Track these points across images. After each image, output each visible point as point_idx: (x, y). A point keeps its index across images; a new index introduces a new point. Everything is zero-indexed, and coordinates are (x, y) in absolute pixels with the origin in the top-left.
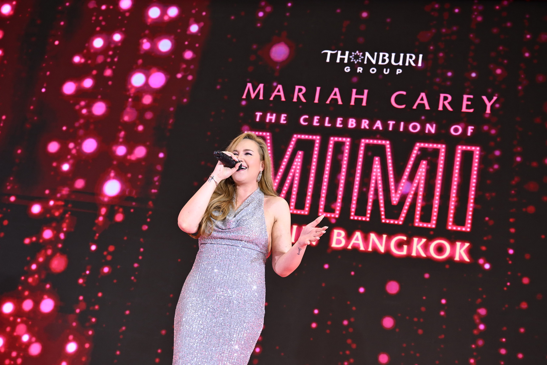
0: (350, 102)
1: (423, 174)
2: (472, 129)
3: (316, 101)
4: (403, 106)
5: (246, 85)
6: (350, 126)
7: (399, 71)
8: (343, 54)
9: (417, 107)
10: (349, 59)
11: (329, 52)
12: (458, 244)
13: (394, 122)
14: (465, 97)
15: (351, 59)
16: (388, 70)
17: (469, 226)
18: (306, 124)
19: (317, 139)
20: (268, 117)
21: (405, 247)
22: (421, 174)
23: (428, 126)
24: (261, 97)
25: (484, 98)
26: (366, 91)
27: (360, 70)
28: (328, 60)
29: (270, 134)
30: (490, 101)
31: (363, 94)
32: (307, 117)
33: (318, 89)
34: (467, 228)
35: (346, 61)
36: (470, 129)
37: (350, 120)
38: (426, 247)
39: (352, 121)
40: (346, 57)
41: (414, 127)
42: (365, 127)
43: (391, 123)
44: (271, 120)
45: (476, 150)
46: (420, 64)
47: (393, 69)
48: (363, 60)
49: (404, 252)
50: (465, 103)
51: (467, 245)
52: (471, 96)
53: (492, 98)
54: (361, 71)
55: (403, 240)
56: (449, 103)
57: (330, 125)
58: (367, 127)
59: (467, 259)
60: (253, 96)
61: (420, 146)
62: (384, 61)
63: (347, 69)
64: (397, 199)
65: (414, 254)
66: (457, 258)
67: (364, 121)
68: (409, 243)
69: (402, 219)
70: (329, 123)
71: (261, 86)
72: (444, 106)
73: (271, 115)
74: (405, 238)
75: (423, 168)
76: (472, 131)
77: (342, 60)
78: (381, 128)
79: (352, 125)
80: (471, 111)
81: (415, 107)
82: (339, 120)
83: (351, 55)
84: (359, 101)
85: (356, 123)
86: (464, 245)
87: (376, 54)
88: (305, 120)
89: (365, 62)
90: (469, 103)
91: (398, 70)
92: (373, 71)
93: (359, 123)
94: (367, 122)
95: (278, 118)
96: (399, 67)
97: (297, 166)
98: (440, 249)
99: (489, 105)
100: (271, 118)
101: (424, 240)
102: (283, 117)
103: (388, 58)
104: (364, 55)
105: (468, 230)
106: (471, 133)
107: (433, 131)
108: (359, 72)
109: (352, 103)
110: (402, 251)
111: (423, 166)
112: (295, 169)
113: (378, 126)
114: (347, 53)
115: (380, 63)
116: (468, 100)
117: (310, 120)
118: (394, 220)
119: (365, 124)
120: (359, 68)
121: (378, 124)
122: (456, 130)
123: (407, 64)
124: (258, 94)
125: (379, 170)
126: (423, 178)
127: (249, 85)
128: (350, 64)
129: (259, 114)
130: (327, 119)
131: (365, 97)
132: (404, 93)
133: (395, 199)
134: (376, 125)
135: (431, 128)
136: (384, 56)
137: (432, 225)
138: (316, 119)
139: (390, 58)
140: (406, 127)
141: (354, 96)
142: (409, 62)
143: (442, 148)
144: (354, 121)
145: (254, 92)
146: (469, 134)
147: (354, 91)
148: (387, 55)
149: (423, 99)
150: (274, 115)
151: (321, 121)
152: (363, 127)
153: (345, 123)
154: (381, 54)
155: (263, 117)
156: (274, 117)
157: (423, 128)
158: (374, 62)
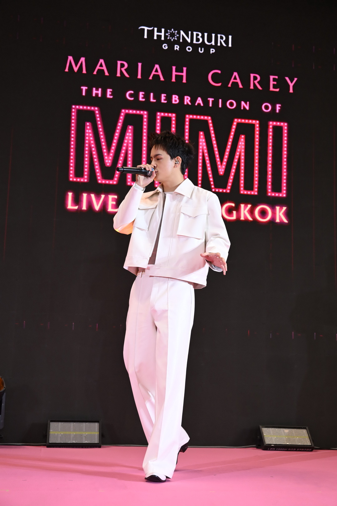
0: (171, 79)
1: (243, 147)
2: (279, 107)
3: (139, 77)
4: (219, 85)
5: (68, 58)
6: (174, 102)
7: (212, 51)
8: (159, 31)
9: (231, 85)
10: (166, 37)
11: (146, 28)
12: (278, 208)
13: (213, 99)
14: (272, 77)
15: (167, 36)
16: (203, 49)
17: (285, 192)
18: (132, 99)
19: (145, 113)
20: (94, 92)
21: (235, 212)
22: (241, 147)
23: (243, 103)
24: (84, 72)
25: (287, 79)
26: (185, 69)
27: (177, 47)
28: (146, 37)
29: (98, 109)
30: (292, 82)
31: (182, 72)
32: (132, 92)
33: (140, 65)
34: (283, 194)
35: (163, 38)
36: (278, 107)
37: (174, 96)
38: (251, 212)
39: (175, 97)
40: (163, 34)
41: (232, 104)
42: (187, 103)
43: (211, 100)
44: (97, 94)
45: (285, 125)
46: (230, 45)
47: (208, 48)
48: (179, 38)
49: (234, 217)
50: (272, 83)
51: (284, 208)
52: (277, 77)
53: (294, 80)
54: (178, 49)
55: (232, 206)
56: (258, 82)
57: (155, 101)
58: (190, 104)
59: (285, 221)
60: (76, 69)
61: (238, 122)
62: (198, 40)
63: (165, 47)
64: (223, 170)
65: (242, 218)
66: (278, 220)
67: (186, 97)
68: (237, 209)
69: (229, 188)
70: (154, 99)
71: (83, 59)
72: (254, 85)
73: (97, 90)
74: (233, 205)
75: (242, 142)
76: (279, 108)
77: (159, 36)
78: (202, 105)
79: (176, 101)
80: (278, 90)
81: (230, 85)
82: (163, 96)
83: (167, 32)
84: (179, 78)
85: (179, 99)
86: (282, 208)
87: (190, 32)
88: (131, 95)
89: (181, 41)
90: (275, 83)
91: (211, 49)
92: (189, 49)
93: (182, 99)
94: (189, 98)
95: (104, 93)
96: (211, 46)
97: (128, 140)
98: (263, 213)
99: (291, 85)
100: (97, 92)
101: (249, 206)
102: (109, 91)
103: (201, 37)
104: (179, 33)
105: (284, 195)
106: (279, 110)
107: (247, 108)
108: (177, 49)
109: (174, 80)
110: (233, 216)
111: (242, 140)
112: (128, 144)
113: (199, 102)
114: (163, 30)
115: (195, 42)
116: (274, 80)
117: (136, 96)
118: (222, 189)
119: (187, 100)
120: (176, 46)
121: (199, 101)
122: (267, 107)
123: (219, 44)
124: (81, 68)
125: (204, 144)
126: (243, 150)
127: (70, 58)
128: (166, 41)
129: (84, 88)
130: (152, 94)
131: (184, 74)
132: (219, 72)
133: (221, 170)
134: (198, 102)
135: (246, 106)
136: (197, 35)
137: (255, 192)
138: (141, 94)
139: (203, 37)
140: (224, 104)
141: (174, 73)
142: (221, 42)
143: (256, 123)
144: (177, 97)
145: (76, 66)
146: (277, 111)
147: (174, 68)
148: (200, 34)
149: (236, 77)
150: (100, 89)
151: (147, 97)
152: (185, 103)
153: (169, 98)
154: (195, 33)
155: (89, 92)
156: (100, 92)
157: (239, 105)
158: (189, 40)
